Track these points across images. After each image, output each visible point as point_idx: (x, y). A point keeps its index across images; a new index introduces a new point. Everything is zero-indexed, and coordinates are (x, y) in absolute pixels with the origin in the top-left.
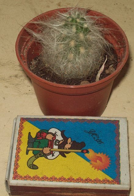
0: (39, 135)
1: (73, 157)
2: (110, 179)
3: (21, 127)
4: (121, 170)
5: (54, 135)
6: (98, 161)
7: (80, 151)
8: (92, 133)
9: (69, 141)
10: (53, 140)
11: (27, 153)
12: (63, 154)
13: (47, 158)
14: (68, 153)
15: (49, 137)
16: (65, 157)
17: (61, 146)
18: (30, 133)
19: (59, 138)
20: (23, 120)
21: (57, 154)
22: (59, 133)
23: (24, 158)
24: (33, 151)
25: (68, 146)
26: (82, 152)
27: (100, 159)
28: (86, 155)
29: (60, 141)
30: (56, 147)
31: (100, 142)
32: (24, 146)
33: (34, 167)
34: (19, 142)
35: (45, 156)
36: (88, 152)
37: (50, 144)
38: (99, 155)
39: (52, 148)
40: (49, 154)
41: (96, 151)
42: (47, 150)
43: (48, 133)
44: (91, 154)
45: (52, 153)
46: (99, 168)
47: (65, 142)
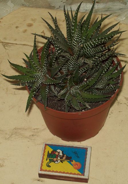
0: (52, 152)
1: (66, 163)
2: (80, 174)
3: (45, 148)
4: (86, 170)
5: (59, 153)
6: (76, 166)
7: (69, 161)
8: (75, 153)
9: (65, 156)
10: (58, 155)
11: (47, 160)
12: (62, 161)
13: (55, 163)
14: (64, 161)
15: (57, 153)
16: (62, 163)
17: (61, 158)
18: (48, 151)
19: (61, 154)
20: (46, 145)
21: (59, 161)
22: (61, 152)
23: (45, 162)
24: (49, 159)
25: (64, 158)
26: (70, 161)
27: (77, 165)
28: (72, 162)
29: (61, 156)
30: (59, 158)
31: (78, 157)
32: (46, 157)
33: (49, 166)
34: (44, 155)
35: (54, 162)
36: (72, 161)
37: (57, 157)
38: (77, 163)
39: (58, 158)
40: (56, 161)
41: (76, 161)
42: (55, 159)
43: (56, 152)
44: (74, 162)
45: (57, 161)
46: (76, 169)
47: (63, 156)
